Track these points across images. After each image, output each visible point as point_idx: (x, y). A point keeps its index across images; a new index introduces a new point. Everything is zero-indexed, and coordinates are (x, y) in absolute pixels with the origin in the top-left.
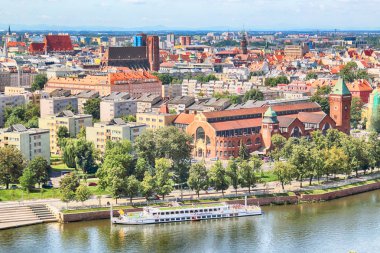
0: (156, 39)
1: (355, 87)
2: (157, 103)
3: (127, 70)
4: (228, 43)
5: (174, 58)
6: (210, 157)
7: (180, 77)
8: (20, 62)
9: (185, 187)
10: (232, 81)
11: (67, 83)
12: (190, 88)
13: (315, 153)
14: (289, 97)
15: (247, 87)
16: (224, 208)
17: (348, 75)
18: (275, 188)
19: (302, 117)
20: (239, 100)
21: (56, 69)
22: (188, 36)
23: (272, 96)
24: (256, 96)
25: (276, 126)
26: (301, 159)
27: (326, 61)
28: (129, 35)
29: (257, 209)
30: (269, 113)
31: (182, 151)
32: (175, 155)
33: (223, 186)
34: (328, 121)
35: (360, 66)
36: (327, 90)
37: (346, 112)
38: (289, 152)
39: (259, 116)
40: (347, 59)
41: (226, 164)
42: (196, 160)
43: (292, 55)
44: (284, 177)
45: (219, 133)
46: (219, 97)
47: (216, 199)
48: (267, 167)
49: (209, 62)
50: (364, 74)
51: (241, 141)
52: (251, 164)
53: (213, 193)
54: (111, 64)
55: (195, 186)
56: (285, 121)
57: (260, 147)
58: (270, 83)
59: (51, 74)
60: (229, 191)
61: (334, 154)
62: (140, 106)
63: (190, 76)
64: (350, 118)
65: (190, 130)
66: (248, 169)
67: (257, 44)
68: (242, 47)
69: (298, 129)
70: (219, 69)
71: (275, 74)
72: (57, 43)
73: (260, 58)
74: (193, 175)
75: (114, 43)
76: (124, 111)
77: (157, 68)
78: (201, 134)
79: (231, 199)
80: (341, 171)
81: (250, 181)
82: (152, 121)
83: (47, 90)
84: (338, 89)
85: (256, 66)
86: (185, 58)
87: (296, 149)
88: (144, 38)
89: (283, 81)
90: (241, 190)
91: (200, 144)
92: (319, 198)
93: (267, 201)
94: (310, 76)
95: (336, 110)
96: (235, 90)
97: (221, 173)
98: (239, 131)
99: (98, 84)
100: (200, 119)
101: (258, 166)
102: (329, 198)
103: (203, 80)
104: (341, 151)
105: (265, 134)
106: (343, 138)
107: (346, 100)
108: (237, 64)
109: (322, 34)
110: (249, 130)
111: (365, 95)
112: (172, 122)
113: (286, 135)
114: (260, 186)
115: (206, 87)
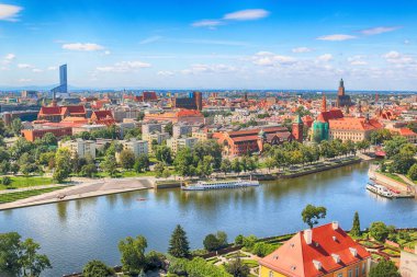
0: (201, 94)
1: (304, 119)
2: (202, 127)
3: (185, 110)
4: (236, 96)
5: (209, 104)
6: (231, 156)
7: (213, 114)
8: (130, 106)
9: (219, 171)
10: (240, 116)
11: (155, 117)
12: (219, 119)
13: (287, 154)
14: (271, 124)
15: (249, 119)
16: (239, 182)
17: (300, 112)
18: (265, 171)
19: (278, 134)
20: (244, 126)
21: (149, 109)
22: (216, 93)
23: (262, 123)
24: (254, 123)
25: (265, 140)
26: (279, 157)
27: (289, 106)
28: (185, 92)
29: (257, 182)
30: (261, 132)
31: (217, 153)
32: (214, 154)
33: (238, 170)
34: (291, 137)
35: (306, 108)
36: (290, 121)
37: (301, 132)
38: (272, 153)
39: (257, 134)
40: (299, 105)
41: (240, 159)
42: (224, 157)
43: (271, 103)
44: (271, 166)
45: (235, 143)
46: (234, 124)
47: (235, 178)
48: (262, 161)
49: (228, 106)
50: (307, 113)
51: (247, 147)
52: (253, 158)
53: (233, 174)
54: (177, 107)
55: (225, 171)
56: (270, 137)
57: (257, 150)
58: (260, 116)
59: (146, 112)
60: (242, 173)
61: (296, 154)
62: (193, 129)
63: (219, 113)
64: (303, 135)
65: (221, 142)
66: (252, 162)
67: (252, 97)
68: (245, 98)
69: (276, 141)
70: (233, 110)
71: (262, 112)
72: (149, 96)
73: (254, 104)
74: (223, 164)
75: (177, 95)
76: (185, 131)
77: (201, 109)
78: (226, 144)
79: (243, 177)
80: (299, 163)
81: (253, 168)
82: (200, 137)
83: (145, 121)
84: (296, 120)
85: (253, 108)
86: (215, 104)
87: (276, 151)
88: (194, 94)
89: (267, 116)
90: (248, 172)
91: (226, 149)
92: (288, 177)
93: (263, 179)
94: (280, 114)
95: (296, 131)
96: (242, 120)
97: (238, 164)
98: (246, 142)
99: (171, 116)
100: (226, 135)
101: (257, 160)
102: (293, 177)
103: (226, 115)
104: (299, 152)
105: (259, 143)
106: (301, 146)
107: (301, 126)
108: (243, 107)
109: (285, 92)
110: (251, 141)
111: (310, 124)
112: (210, 137)
113: (271, 144)
114: (258, 171)
115: (227, 119)
